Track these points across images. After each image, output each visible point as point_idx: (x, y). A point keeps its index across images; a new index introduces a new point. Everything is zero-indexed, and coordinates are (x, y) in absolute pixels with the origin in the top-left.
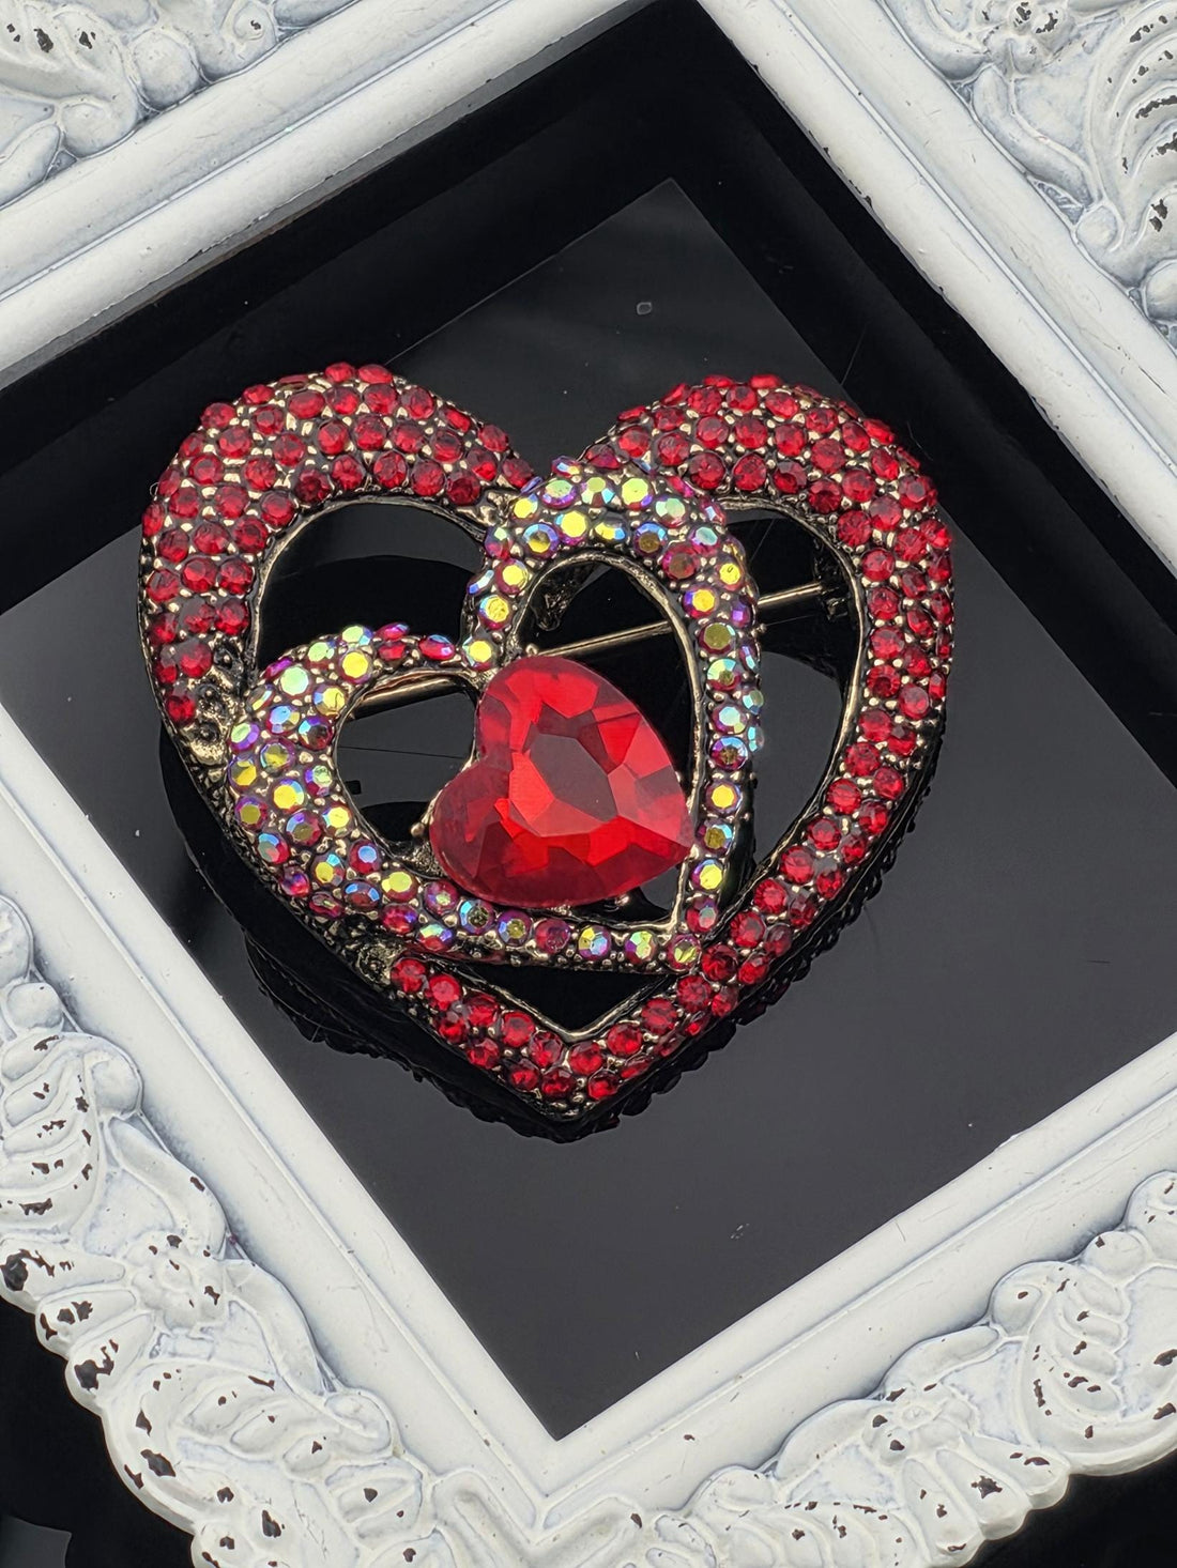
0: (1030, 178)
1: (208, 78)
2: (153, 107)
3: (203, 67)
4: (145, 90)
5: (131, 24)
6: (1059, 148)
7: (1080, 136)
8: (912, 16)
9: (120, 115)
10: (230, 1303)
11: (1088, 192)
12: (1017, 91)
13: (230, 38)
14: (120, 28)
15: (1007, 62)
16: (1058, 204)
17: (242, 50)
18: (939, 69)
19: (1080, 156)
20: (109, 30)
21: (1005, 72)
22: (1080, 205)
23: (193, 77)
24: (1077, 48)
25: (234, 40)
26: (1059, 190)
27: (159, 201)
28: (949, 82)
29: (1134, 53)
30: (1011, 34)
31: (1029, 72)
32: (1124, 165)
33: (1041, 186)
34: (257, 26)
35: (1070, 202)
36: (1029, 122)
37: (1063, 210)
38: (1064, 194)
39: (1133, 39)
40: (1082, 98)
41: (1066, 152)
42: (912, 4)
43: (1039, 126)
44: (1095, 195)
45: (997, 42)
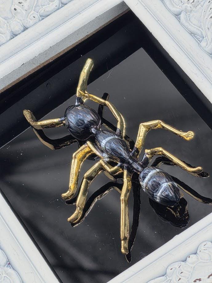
0: (192, 34)
1: (25, 29)
2: (14, 35)
3: (24, 26)
4: (12, 32)
5: (9, 19)
6: (197, 27)
7: (201, 25)
8: (168, 3)
9: (6, 37)
10: (4, 277)
11: (203, 36)
12: (189, 16)
13: (29, 20)
14: (7, 20)
15: (186, 11)
16: (197, 39)
17: (32, 23)
18: (174, 14)
19: (201, 29)
20: (4, 20)
21: (186, 13)
22: (201, 39)
23: (22, 29)
24: (200, 6)
25: (30, 20)
26: (198, 36)
27: (15, 54)
28: (176, 16)
29: (209, 5)
30: (186, 4)
31: (191, 12)
32: (208, 29)
33: (194, 36)
34: (34, 17)
35: (200, 38)
36: (191, 23)
37: (198, 40)
38: (198, 37)
39: (209, 2)
40: (201, 16)
41: (198, 28)
42: (168, 1)
43: (193, 23)
44: (204, 36)
45: (184, 7)
